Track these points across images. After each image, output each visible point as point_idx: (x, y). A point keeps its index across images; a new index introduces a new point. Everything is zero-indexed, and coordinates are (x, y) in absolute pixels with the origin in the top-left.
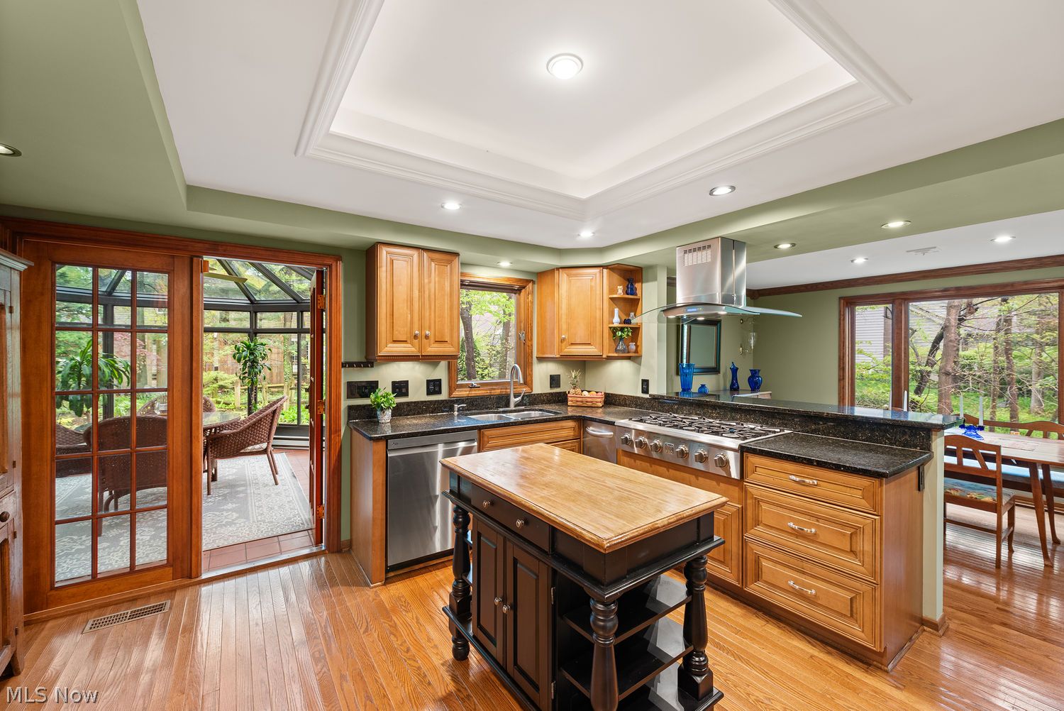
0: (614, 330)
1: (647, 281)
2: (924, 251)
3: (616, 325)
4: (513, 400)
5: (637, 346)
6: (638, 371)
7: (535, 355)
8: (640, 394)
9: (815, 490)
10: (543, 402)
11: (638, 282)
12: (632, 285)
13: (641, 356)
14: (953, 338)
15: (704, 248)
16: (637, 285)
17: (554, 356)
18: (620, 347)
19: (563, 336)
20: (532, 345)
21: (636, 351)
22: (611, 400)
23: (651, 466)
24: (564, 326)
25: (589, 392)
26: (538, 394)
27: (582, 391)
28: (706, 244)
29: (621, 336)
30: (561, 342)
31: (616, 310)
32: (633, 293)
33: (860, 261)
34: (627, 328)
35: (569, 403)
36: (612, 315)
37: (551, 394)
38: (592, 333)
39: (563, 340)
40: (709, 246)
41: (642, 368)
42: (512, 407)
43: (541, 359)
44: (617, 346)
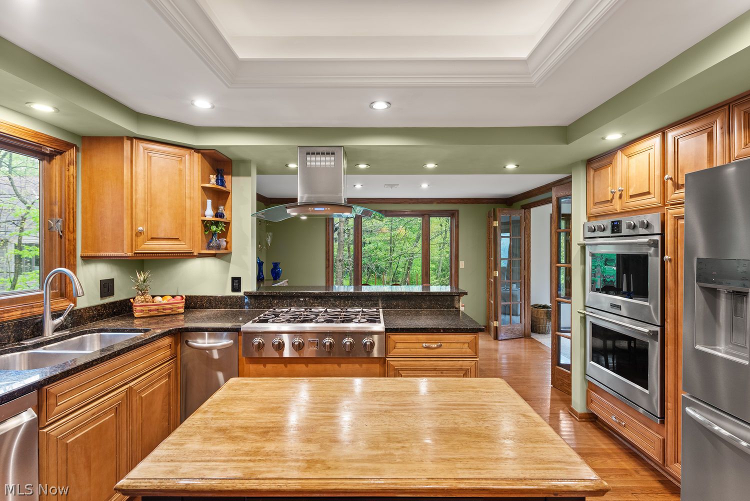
0: (206, 225)
1: (238, 175)
2: (391, 186)
3: (208, 218)
4: (50, 324)
5: (227, 242)
6: (227, 269)
7: (79, 253)
8: (228, 292)
9: (440, 350)
10: (93, 319)
11: (228, 174)
12: (222, 176)
13: (231, 253)
14: (342, 240)
15: (328, 153)
16: (227, 178)
17: (123, 254)
18: (214, 244)
19: (140, 228)
20: (75, 239)
21: (226, 249)
22: (193, 304)
23: (286, 367)
24: (140, 215)
25: (162, 296)
26: (85, 309)
27: (153, 297)
28: (331, 150)
29: (215, 231)
30: (137, 235)
31: (209, 202)
32: (223, 185)
33: (358, 186)
34: (221, 222)
35: (136, 315)
36: (204, 207)
37: (104, 306)
38: (182, 225)
39: (139, 234)
40: (333, 153)
41: (232, 266)
42: (49, 334)
43: (87, 259)
44: (211, 242)
